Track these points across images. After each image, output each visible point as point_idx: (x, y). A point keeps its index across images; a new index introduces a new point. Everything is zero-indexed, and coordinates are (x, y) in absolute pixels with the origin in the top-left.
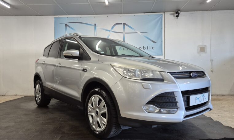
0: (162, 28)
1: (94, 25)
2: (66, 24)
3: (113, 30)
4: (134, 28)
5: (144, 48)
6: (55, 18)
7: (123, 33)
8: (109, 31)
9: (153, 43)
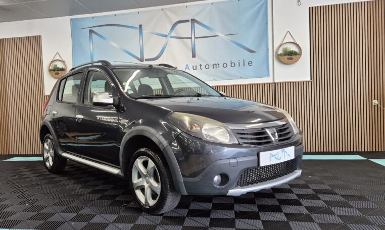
0: (267, 23)
1: (138, 27)
2: (90, 29)
3: (173, 34)
5: (233, 65)
6: (72, 20)
7: (191, 38)
8: (166, 36)
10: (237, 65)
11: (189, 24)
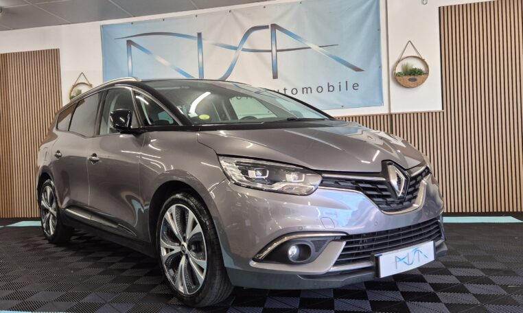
0: (379, 30)
1: (196, 35)
2: (129, 39)
3: (246, 46)
7: (271, 51)
8: (235, 48)
9: (354, 72)
10: (337, 88)
11: (268, 31)
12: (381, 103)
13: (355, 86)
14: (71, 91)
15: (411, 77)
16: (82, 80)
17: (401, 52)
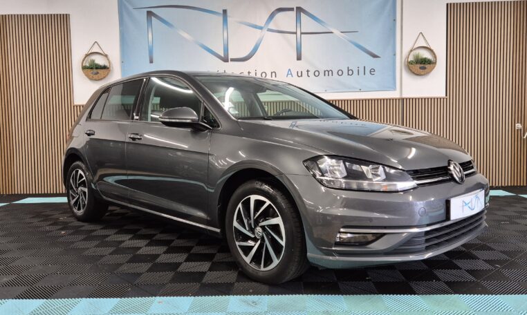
0: (395, 20)
1: (222, 12)
2: (149, 10)
3: (271, 26)
4: (323, 20)
5: (350, 73)
7: (296, 33)
8: (261, 28)
9: (372, 58)
10: (355, 72)
11: (293, 14)
12: (394, 89)
13: (372, 71)
14: (83, 61)
15: (421, 65)
16: (96, 49)
17: (413, 43)
